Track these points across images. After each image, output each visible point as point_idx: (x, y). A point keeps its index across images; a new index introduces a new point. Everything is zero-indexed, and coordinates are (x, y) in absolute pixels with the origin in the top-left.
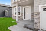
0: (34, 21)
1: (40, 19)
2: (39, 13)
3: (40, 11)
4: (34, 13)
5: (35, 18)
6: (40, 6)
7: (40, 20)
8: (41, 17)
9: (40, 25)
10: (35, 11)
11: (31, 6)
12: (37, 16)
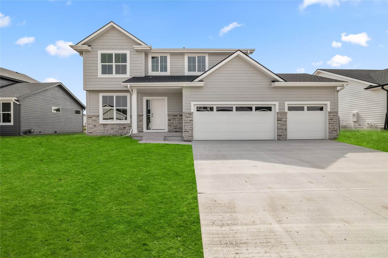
0: (183, 128)
1: (192, 123)
2: (191, 114)
3: (192, 111)
4: (183, 115)
5: (185, 123)
6: (193, 103)
7: (192, 125)
8: (193, 120)
9: (193, 133)
10: (184, 111)
11: (166, 98)
12: (188, 119)
